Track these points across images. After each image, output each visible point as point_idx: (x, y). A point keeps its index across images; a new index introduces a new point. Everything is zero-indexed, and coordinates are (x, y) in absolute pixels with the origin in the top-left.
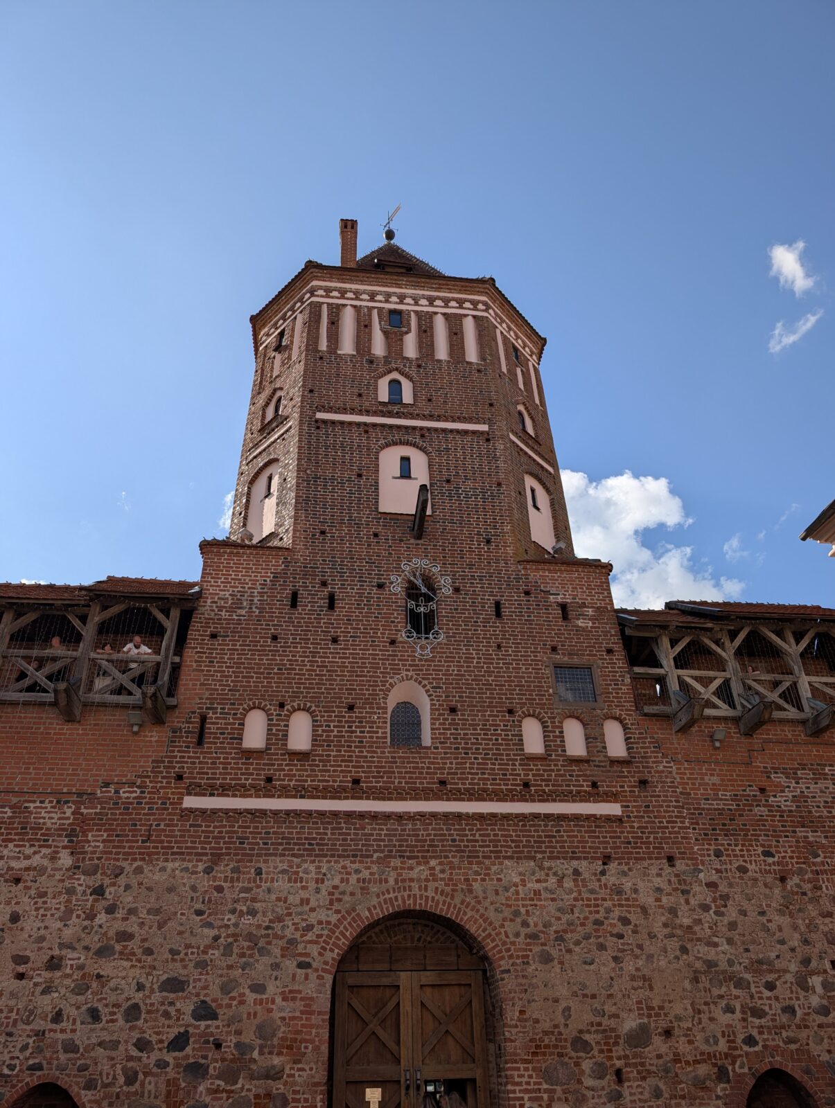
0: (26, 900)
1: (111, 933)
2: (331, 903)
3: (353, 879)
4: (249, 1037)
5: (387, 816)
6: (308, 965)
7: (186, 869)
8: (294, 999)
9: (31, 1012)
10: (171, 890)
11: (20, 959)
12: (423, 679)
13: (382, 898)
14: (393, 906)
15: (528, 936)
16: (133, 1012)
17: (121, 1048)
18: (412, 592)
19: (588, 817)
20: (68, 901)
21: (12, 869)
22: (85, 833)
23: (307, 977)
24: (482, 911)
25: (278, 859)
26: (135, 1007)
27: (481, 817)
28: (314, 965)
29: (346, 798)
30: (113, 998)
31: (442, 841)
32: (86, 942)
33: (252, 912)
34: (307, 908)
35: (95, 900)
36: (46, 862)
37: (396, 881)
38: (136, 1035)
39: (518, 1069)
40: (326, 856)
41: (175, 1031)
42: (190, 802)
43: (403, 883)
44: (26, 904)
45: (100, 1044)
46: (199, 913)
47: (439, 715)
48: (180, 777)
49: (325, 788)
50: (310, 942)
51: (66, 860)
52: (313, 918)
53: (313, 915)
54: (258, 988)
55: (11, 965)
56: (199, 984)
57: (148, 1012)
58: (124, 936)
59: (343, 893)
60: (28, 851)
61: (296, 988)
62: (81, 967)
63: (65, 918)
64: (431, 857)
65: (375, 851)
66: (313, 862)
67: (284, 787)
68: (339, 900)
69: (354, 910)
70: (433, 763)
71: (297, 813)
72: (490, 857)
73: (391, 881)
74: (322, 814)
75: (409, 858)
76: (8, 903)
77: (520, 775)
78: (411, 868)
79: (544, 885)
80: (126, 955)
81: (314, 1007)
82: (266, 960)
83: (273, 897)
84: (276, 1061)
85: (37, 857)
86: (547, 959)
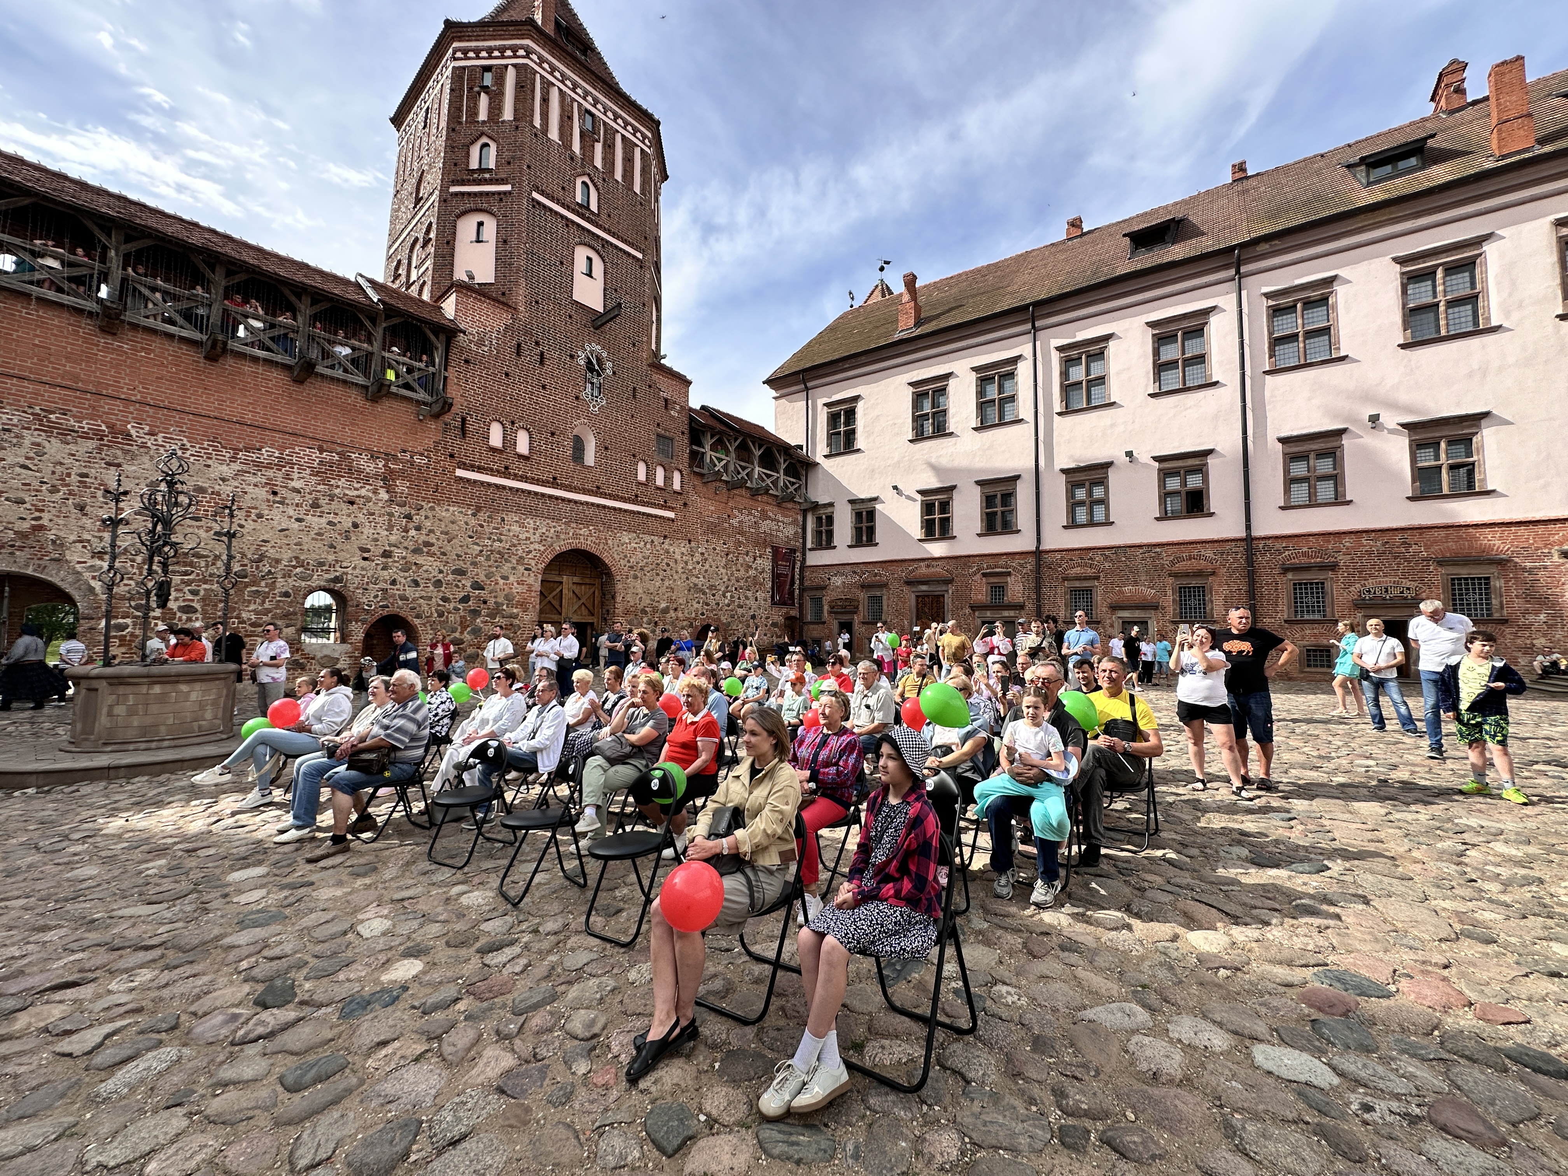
0: (361, 515)
1: (420, 542)
2: (541, 541)
3: (552, 530)
4: (500, 600)
5: (570, 501)
6: (530, 569)
7: (461, 512)
8: (522, 584)
9: (377, 579)
10: (453, 522)
11: (364, 550)
12: (592, 426)
13: (566, 542)
14: (571, 546)
15: (628, 567)
16: (438, 583)
17: (433, 600)
18: (589, 366)
19: (661, 517)
20: (390, 520)
21: (345, 494)
22: (394, 480)
23: (529, 575)
24: (611, 553)
25: (513, 514)
26: (439, 581)
27: (615, 509)
28: (533, 569)
29: (549, 487)
30: (425, 575)
31: (596, 517)
32: (405, 545)
34: (528, 542)
35: (407, 522)
36: (370, 494)
37: (573, 534)
38: (441, 594)
40: (539, 516)
41: (462, 594)
42: (460, 473)
43: (576, 536)
44: (361, 518)
45: (421, 598)
46: (471, 537)
47: (599, 450)
49: (538, 479)
50: (531, 558)
51: (384, 495)
52: (532, 547)
53: (532, 545)
54: (505, 578)
55: (359, 552)
56: (473, 573)
57: (447, 584)
58: (428, 544)
59: (547, 537)
60: (356, 485)
61: (525, 579)
62: (404, 558)
64: (591, 525)
65: (564, 518)
66: (532, 519)
67: (515, 475)
68: (545, 540)
69: (552, 546)
70: (594, 476)
71: (523, 491)
72: (616, 529)
73: (571, 534)
74: (536, 493)
75: (580, 524)
77: (634, 490)
78: (581, 529)
79: (639, 545)
80: (429, 554)
81: (533, 589)
82: (508, 565)
83: (511, 534)
85: (363, 490)
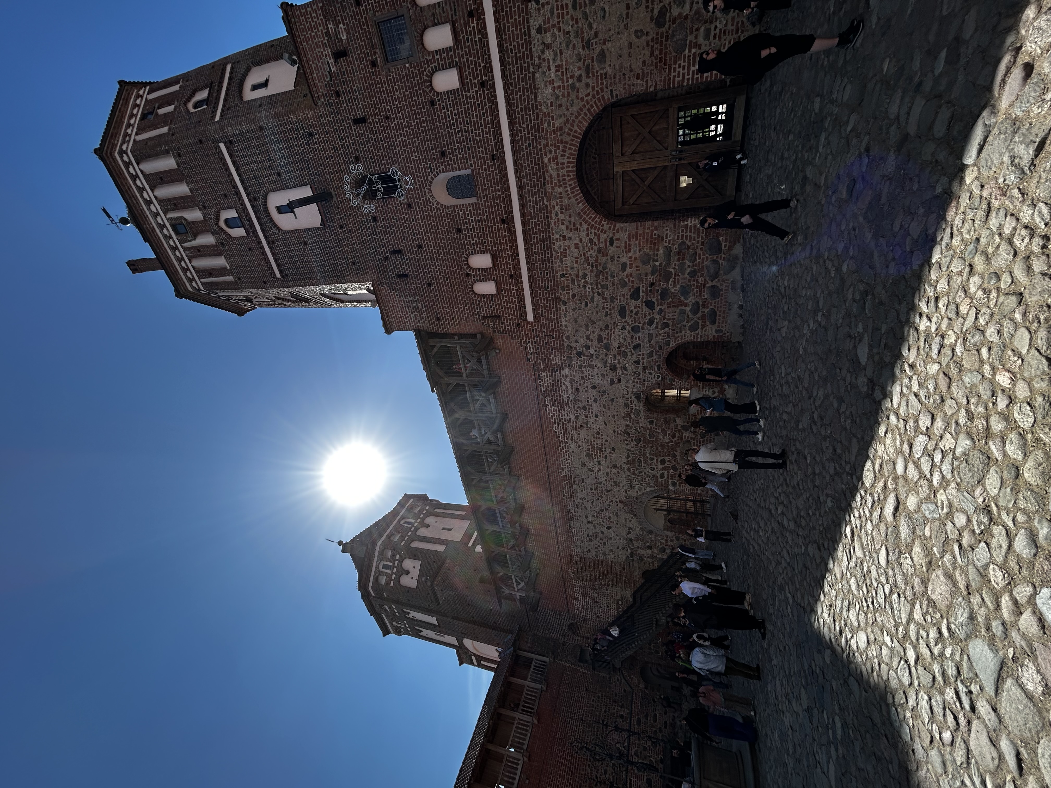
0: (585, 384)
1: (599, 346)
2: (576, 229)
3: (561, 217)
4: (649, 269)
5: (521, 197)
6: (612, 240)
7: (565, 315)
8: (630, 245)
9: (635, 373)
10: (576, 321)
11: (612, 382)
12: (428, 180)
13: (571, 195)
14: (575, 187)
15: (588, 77)
16: (635, 329)
17: (652, 332)
18: (371, 195)
20: (585, 367)
21: (572, 393)
22: (552, 365)
23: (618, 239)
24: (573, 117)
25: (555, 265)
26: (633, 329)
27: (511, 124)
28: (611, 235)
29: (514, 227)
30: (629, 340)
31: (531, 155)
32: (603, 356)
33: (585, 276)
34: (580, 244)
35: (584, 355)
36: (568, 379)
37: (560, 186)
38: (646, 326)
39: (674, 77)
40: (550, 236)
41: (645, 308)
42: (530, 318)
43: (561, 183)
44: (588, 384)
45: (650, 342)
46: (586, 305)
47: (449, 165)
48: (518, 325)
49: (510, 242)
50: (599, 240)
51: (566, 371)
52: (586, 240)
53: (584, 240)
54: (624, 267)
55: (615, 385)
56: (622, 300)
57: (635, 322)
59: (570, 222)
60: (564, 387)
61: (623, 245)
63: (593, 367)
64: (543, 162)
65: (543, 204)
66: (554, 243)
67: (514, 267)
68: (574, 224)
69: (579, 214)
70: (482, 167)
71: (528, 257)
72: (537, 113)
73: (560, 190)
74: (526, 242)
75: (545, 179)
76: (587, 391)
77: (476, 91)
78: (551, 176)
79: (551, 62)
81: (634, 232)
82: (609, 266)
83: (575, 265)
84: (661, 251)
85: (566, 383)
86: (602, 56)
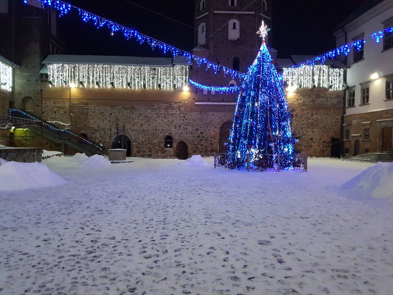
0: (174, 118)
2: (219, 119)
4: (208, 136)
5: (228, 105)
6: (216, 127)
7: (197, 114)
8: (214, 132)
9: (178, 132)
10: (195, 117)
11: (175, 126)
12: (236, 80)
13: (227, 118)
20: (180, 118)
21: (171, 113)
25: (211, 112)
29: (221, 102)
30: (189, 131)
32: (184, 124)
33: (208, 120)
34: (215, 119)
35: (184, 118)
38: (193, 136)
41: (198, 135)
42: (196, 103)
45: (188, 137)
46: (199, 120)
48: (194, 99)
49: (218, 101)
50: (216, 124)
52: (217, 121)
54: (209, 130)
56: (200, 130)
57: (194, 133)
59: (221, 117)
62: (184, 127)
65: (226, 111)
66: (216, 113)
67: (211, 100)
69: (223, 120)
70: (236, 96)
71: (213, 105)
74: (217, 105)
75: (232, 112)
80: (189, 125)
81: (217, 133)
82: (210, 127)
83: (210, 118)
85: (174, 111)
